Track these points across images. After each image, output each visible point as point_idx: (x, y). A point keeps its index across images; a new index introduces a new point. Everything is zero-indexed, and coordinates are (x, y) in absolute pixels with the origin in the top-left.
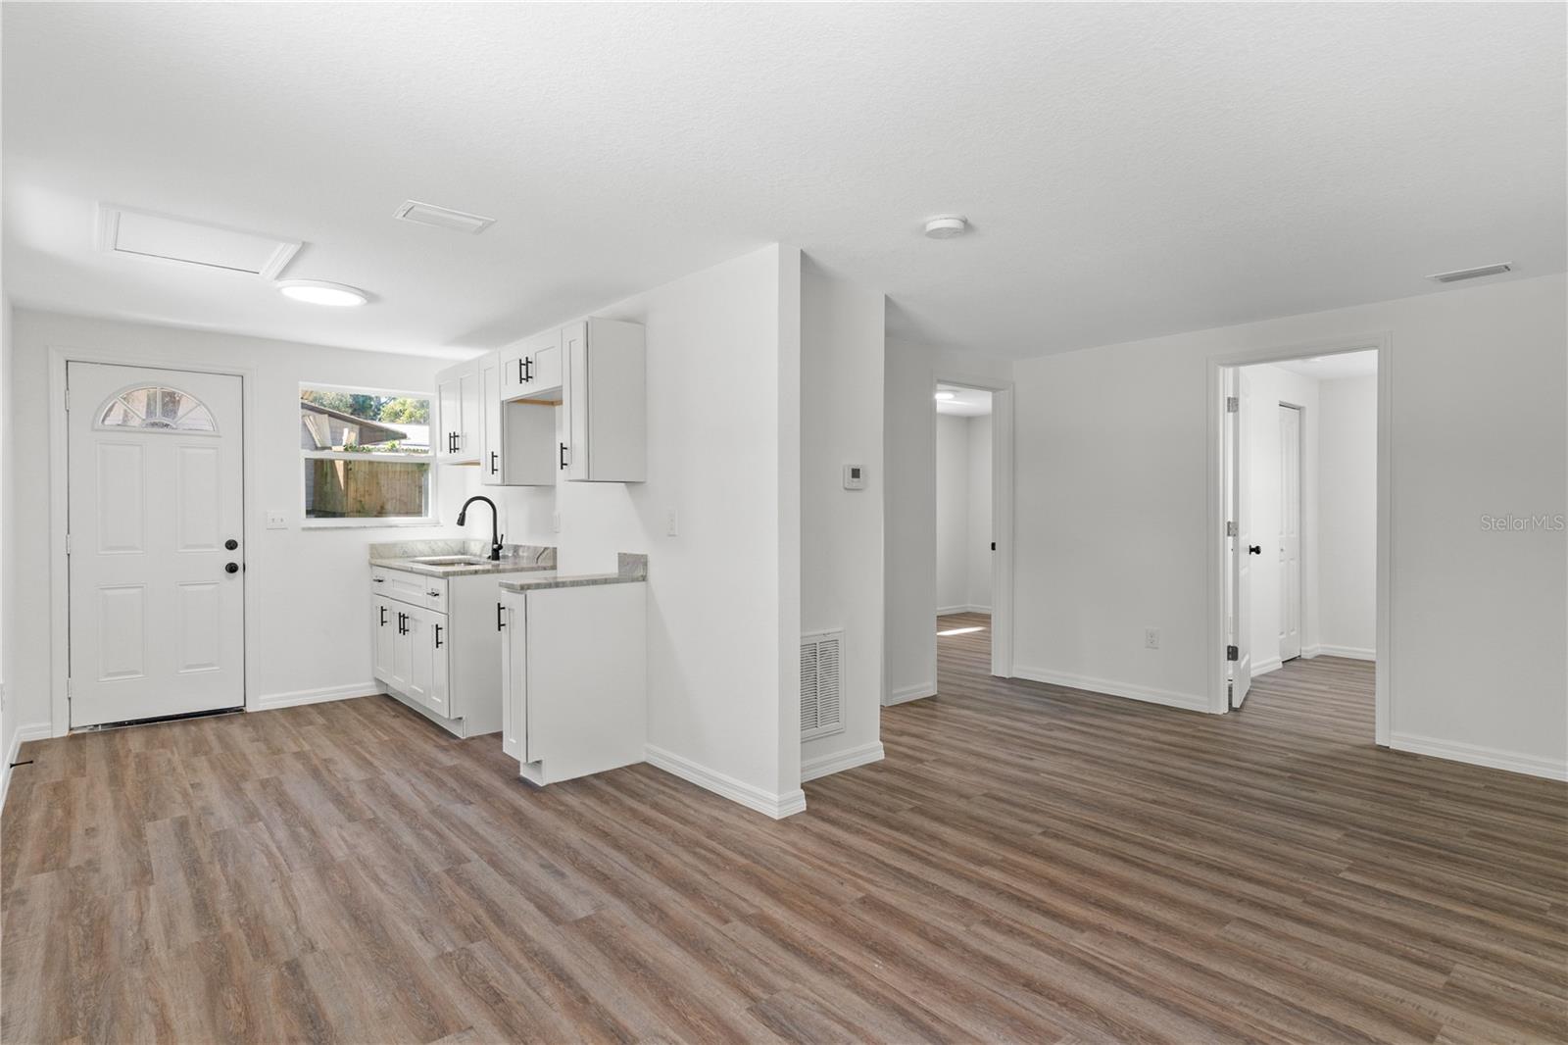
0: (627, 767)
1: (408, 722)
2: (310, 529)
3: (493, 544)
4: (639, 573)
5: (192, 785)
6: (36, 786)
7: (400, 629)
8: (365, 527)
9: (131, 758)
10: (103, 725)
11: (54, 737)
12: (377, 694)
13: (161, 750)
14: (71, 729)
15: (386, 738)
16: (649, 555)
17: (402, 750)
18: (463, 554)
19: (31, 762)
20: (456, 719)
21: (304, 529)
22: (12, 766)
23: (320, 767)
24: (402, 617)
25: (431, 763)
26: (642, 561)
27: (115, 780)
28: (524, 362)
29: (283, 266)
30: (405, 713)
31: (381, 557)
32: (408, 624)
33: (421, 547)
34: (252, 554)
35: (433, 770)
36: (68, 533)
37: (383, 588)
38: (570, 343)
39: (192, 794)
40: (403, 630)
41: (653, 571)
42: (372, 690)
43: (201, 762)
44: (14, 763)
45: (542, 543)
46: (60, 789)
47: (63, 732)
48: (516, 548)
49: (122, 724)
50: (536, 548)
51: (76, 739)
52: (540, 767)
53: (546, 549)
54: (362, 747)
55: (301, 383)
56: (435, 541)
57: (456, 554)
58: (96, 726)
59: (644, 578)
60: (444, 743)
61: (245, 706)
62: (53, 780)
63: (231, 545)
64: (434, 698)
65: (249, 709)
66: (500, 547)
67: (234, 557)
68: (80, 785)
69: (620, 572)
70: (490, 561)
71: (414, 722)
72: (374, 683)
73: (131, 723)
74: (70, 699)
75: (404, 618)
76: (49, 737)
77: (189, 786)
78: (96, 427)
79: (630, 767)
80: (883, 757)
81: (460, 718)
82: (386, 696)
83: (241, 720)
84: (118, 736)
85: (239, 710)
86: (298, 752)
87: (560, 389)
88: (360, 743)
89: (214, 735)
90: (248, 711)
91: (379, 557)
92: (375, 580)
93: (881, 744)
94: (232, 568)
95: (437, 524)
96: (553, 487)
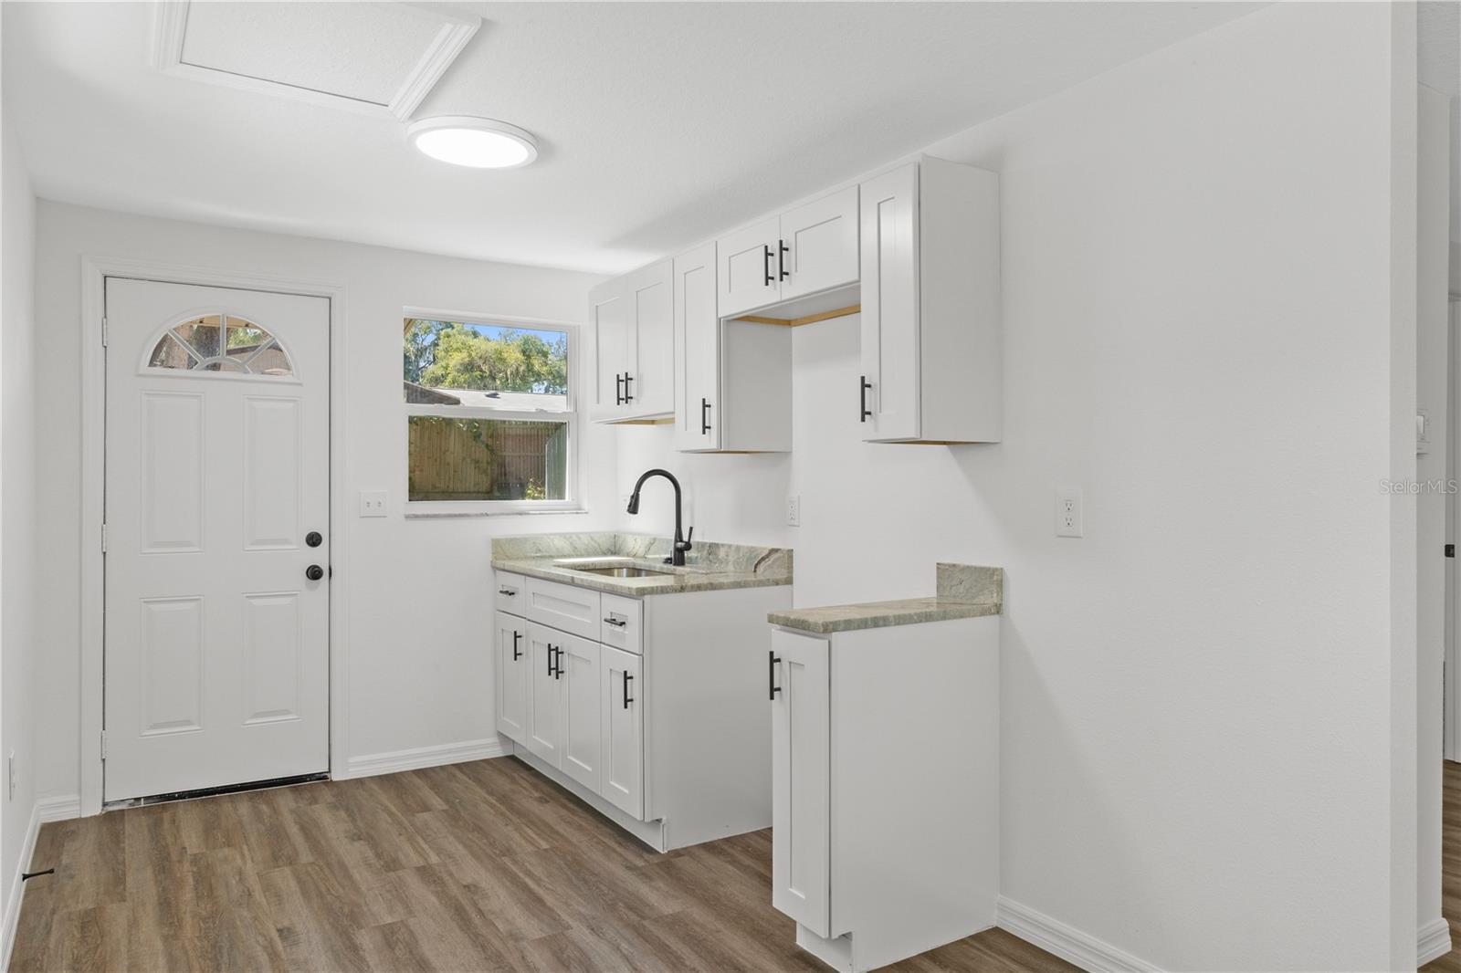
0: (972, 937)
1: (564, 812)
2: (416, 517)
3: (676, 541)
4: (989, 599)
5: (280, 931)
6: (56, 917)
7: (550, 669)
8: (487, 515)
9: (187, 866)
10: (146, 798)
11: (83, 816)
12: (501, 755)
13: (226, 850)
14: (105, 804)
15: (545, 845)
16: (1005, 569)
17: (578, 871)
18: (614, 553)
19: (51, 871)
20: (653, 821)
21: (408, 517)
22: (25, 877)
23: (465, 902)
24: (555, 652)
25: (637, 906)
26: (993, 578)
27: (167, 908)
28: (774, 248)
29: (424, 93)
30: (553, 792)
31: (509, 558)
32: (565, 662)
33: (559, 543)
34: (340, 554)
35: (646, 923)
36: (104, 523)
37: (514, 604)
38: (879, 204)
39: (283, 956)
40: (555, 670)
41: (1016, 598)
42: (496, 751)
43: (284, 878)
44: (27, 873)
45: (763, 542)
46: (90, 923)
47: (95, 810)
48: (712, 548)
49: (170, 797)
50: (752, 550)
51: (112, 819)
52: (850, 946)
53: (773, 551)
54: (515, 862)
55: (404, 307)
56: (577, 534)
57: (605, 554)
58: (138, 799)
59: (998, 609)
60: (640, 863)
61: (329, 772)
62: (80, 907)
63: (314, 540)
64: (612, 783)
65: (336, 776)
66: (688, 546)
67: (317, 556)
68: (117, 916)
69: (940, 595)
70: (671, 567)
71: (573, 812)
72: (495, 739)
73: (182, 795)
74: (104, 760)
75: (557, 653)
76: (77, 816)
77: (275, 935)
78: (141, 372)
79: (978, 937)
80: (1449, 949)
81: (659, 821)
82: (513, 758)
83: (327, 795)
84: (166, 816)
85: (322, 777)
86: (424, 867)
87: (854, 287)
88: (508, 852)
89: (296, 823)
90: (334, 779)
91: (505, 558)
92: (501, 592)
93: (1445, 923)
94: (314, 573)
95: (578, 510)
96: (786, 454)
